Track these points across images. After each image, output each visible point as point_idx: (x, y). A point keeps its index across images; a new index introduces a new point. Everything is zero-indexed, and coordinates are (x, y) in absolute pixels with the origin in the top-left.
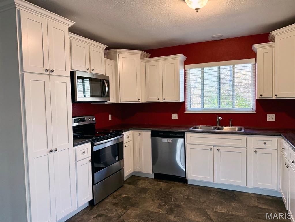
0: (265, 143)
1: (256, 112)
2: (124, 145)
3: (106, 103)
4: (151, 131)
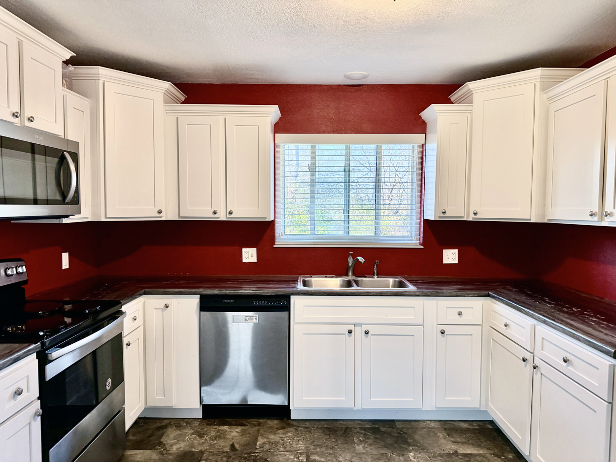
0: (460, 314)
1: (422, 245)
2: (125, 341)
3: (65, 221)
4: (199, 296)
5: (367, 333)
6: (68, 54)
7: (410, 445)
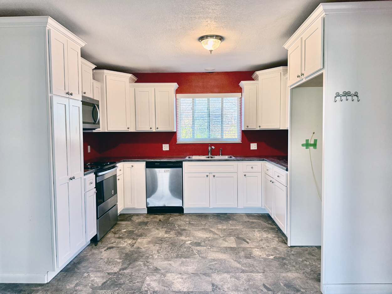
0: (252, 168)
1: (242, 141)
2: (118, 178)
3: (94, 131)
4: (145, 162)
5: (214, 176)
6: (94, 66)
7: (230, 219)
